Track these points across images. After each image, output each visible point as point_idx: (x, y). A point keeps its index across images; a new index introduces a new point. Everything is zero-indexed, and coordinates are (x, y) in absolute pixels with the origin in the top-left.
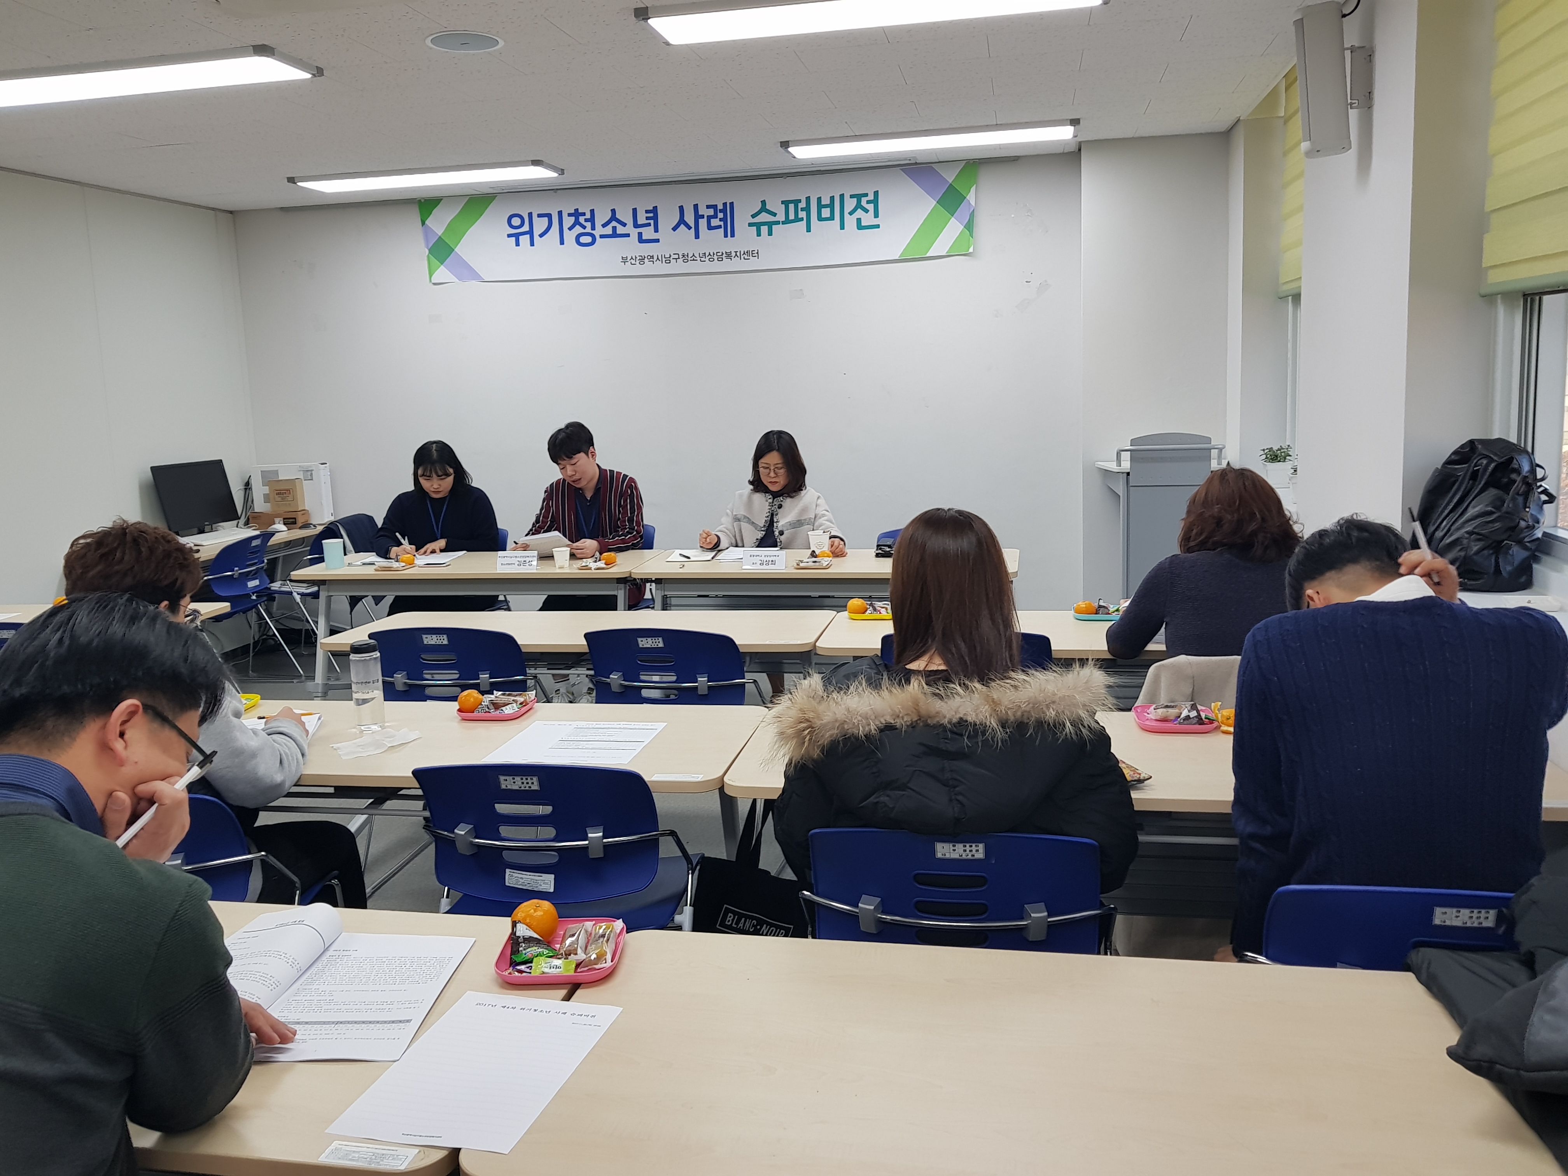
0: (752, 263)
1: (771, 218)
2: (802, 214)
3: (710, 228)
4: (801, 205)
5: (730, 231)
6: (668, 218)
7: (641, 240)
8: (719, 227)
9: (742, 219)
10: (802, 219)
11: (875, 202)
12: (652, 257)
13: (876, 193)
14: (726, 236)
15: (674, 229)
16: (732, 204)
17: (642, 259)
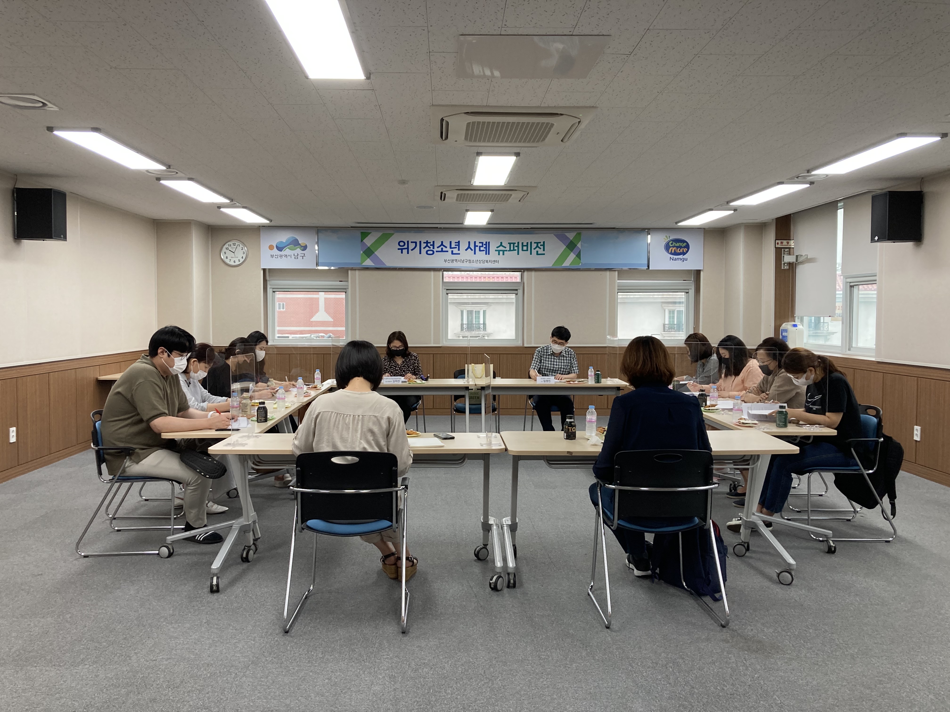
1: (504, 249)
2: (516, 248)
3: (480, 250)
4: (515, 245)
5: (488, 252)
6: (464, 245)
7: (452, 253)
8: (484, 250)
9: (493, 248)
10: (516, 250)
11: (544, 245)
12: (457, 260)
13: (544, 242)
14: (486, 254)
16: (489, 242)
17: (453, 261)
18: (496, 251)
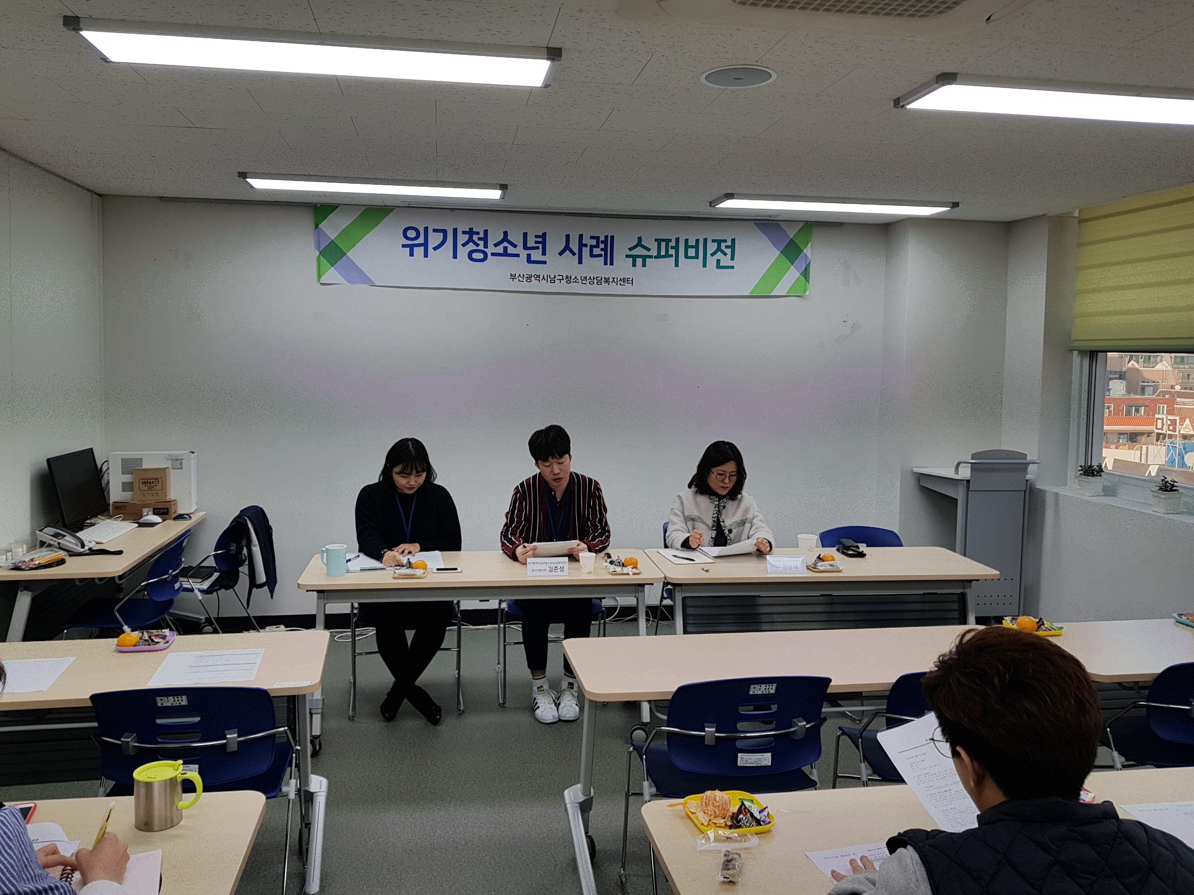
0: (627, 289)
15: (561, 254)
18: (627, 256)
